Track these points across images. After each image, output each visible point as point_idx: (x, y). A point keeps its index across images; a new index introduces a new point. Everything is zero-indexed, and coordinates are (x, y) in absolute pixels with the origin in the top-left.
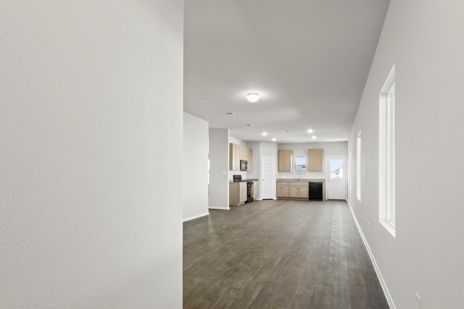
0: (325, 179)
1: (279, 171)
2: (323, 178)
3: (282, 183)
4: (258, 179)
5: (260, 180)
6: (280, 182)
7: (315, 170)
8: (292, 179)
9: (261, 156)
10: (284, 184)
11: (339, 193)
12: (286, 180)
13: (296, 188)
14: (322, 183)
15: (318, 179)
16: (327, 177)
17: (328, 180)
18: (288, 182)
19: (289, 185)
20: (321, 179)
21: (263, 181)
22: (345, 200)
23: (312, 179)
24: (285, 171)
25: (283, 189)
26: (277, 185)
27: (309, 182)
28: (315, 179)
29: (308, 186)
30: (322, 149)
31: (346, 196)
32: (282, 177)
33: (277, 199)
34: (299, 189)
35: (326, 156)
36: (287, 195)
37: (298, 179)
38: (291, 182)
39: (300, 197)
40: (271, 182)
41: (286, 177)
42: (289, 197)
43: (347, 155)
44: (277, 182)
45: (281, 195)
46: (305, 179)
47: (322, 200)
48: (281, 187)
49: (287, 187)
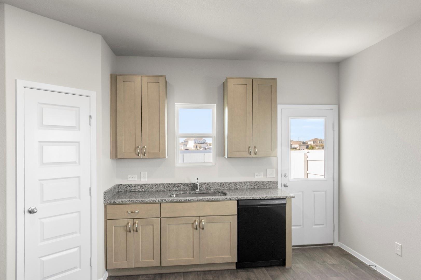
0: (277, 183)
1: (116, 156)
2: (269, 177)
3: (129, 208)
6: (119, 204)
7: (252, 154)
8: (167, 186)
9: (16, 80)
10: (138, 212)
11: (315, 225)
12: (143, 188)
13: (190, 226)
14: (285, 204)
15: (255, 182)
16: (283, 176)
17: (285, 186)
18: (154, 202)
19: (162, 216)
20: (263, 182)
21: (30, 212)
22: (333, 245)
23: (236, 183)
24: (143, 157)
25: (135, 233)
26: (107, 220)
27: (238, 201)
28: (246, 182)
29: (236, 216)
30: (275, 79)
31: (334, 231)
32: (129, 179)
33: (111, 275)
34: (203, 229)
35: (279, 107)
36: (153, 259)
37: (187, 184)
38: (167, 202)
39: (203, 262)
40: (77, 214)
41: (142, 179)
42: (161, 267)
43: (337, 106)
44: (107, 206)
45: (126, 259)
46: (212, 183)
47: (283, 263)
48: (126, 226)
49: (151, 227)
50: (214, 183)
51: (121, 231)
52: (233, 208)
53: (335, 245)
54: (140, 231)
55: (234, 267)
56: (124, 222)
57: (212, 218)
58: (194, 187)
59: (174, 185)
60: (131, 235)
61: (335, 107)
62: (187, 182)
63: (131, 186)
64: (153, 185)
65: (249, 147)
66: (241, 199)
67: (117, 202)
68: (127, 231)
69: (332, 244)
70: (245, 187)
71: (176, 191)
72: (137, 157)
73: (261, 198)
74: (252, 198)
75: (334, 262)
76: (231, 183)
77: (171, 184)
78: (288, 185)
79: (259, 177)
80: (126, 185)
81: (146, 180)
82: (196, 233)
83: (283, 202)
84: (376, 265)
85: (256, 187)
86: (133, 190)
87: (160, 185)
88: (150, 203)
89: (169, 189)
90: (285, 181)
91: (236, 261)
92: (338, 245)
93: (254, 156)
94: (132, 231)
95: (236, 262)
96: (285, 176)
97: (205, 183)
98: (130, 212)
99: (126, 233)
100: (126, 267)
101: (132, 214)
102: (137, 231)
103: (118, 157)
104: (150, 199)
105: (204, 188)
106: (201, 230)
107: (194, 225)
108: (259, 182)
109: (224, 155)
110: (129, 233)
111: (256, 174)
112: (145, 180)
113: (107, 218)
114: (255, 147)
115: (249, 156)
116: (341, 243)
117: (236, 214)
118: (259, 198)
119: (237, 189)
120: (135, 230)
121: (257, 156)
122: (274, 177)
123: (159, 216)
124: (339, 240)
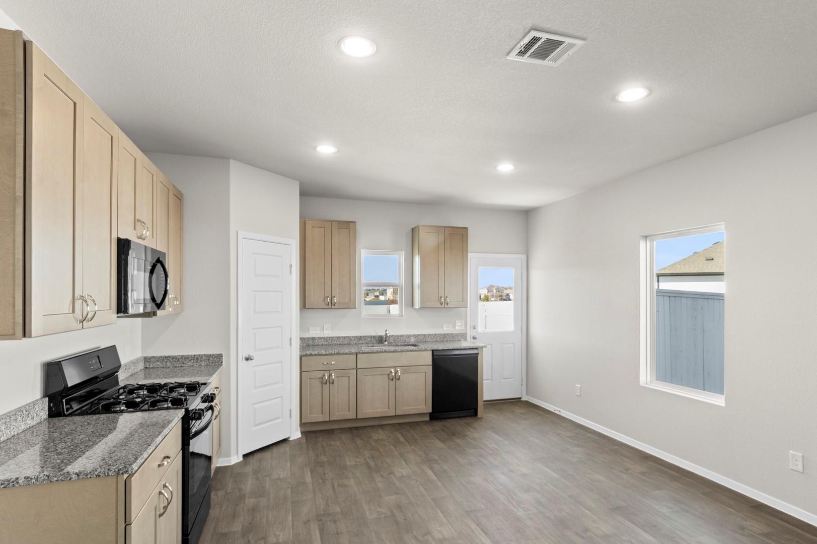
1: (304, 305)
2: (458, 328)
3: (325, 360)
4: (220, 356)
5: (231, 362)
6: (315, 355)
7: (443, 304)
8: (353, 339)
9: (237, 232)
10: (334, 364)
11: (504, 379)
12: (327, 341)
13: (386, 376)
14: (478, 354)
15: (445, 334)
16: (472, 328)
17: (474, 338)
18: (351, 353)
19: (358, 367)
20: (452, 334)
21: (247, 359)
22: (522, 399)
23: (425, 335)
24: (333, 307)
25: (331, 385)
26: (303, 373)
27: (433, 351)
28: (435, 335)
29: (431, 366)
30: (466, 228)
31: (522, 385)
32: (310, 332)
33: (303, 430)
34: (399, 379)
35: (470, 255)
36: (349, 412)
37: (374, 336)
38: (363, 353)
39: (399, 413)
40: (280, 363)
41: (325, 332)
42: (356, 419)
43: (525, 256)
44: (303, 358)
45: (321, 411)
46: (400, 336)
47: (475, 414)
48: (322, 378)
49: (347, 378)
50: (402, 336)
51: (317, 383)
52: (428, 358)
53: (523, 399)
54: (335, 383)
55: (427, 418)
56: (320, 374)
57: (406, 368)
58: (381, 340)
59: (360, 338)
60: (326, 387)
61: (524, 257)
62: (373, 334)
63: (313, 339)
64: (337, 338)
65: (441, 297)
66: (436, 349)
67: (313, 354)
68: (322, 383)
69: (520, 398)
70: (434, 340)
71: (362, 344)
72: (327, 307)
73: (455, 348)
74: (446, 348)
75: (522, 411)
76: (419, 335)
77: (357, 337)
78: (477, 337)
79: (446, 329)
80: (308, 338)
81: (330, 332)
82: (392, 383)
83: (475, 352)
84: (560, 410)
85: (445, 340)
86: (316, 344)
87: (345, 338)
88: (347, 354)
89: (354, 342)
90: (474, 333)
91: (431, 411)
92: (526, 399)
93: (446, 306)
94: (328, 383)
95: (430, 413)
96: (474, 328)
97: (393, 336)
98: (325, 363)
99: (321, 385)
100: (322, 420)
101: (328, 366)
102: (333, 383)
103: (306, 307)
104: (346, 351)
105: (391, 340)
106: (397, 381)
107: (390, 376)
108: (448, 334)
109: (413, 305)
110: (324, 386)
111: (445, 326)
112: (328, 333)
113: (303, 370)
114: (447, 297)
115: (440, 306)
116: (529, 397)
117: (431, 363)
118: (452, 348)
119: (425, 342)
120: (331, 381)
121: (448, 306)
122: (463, 328)
123: (355, 367)
124: (527, 394)
